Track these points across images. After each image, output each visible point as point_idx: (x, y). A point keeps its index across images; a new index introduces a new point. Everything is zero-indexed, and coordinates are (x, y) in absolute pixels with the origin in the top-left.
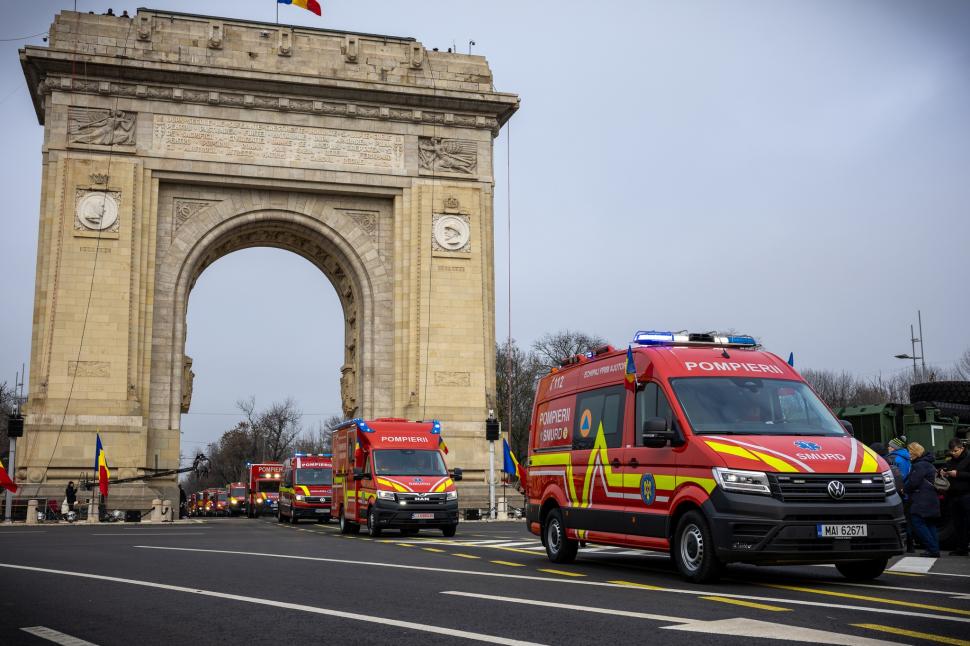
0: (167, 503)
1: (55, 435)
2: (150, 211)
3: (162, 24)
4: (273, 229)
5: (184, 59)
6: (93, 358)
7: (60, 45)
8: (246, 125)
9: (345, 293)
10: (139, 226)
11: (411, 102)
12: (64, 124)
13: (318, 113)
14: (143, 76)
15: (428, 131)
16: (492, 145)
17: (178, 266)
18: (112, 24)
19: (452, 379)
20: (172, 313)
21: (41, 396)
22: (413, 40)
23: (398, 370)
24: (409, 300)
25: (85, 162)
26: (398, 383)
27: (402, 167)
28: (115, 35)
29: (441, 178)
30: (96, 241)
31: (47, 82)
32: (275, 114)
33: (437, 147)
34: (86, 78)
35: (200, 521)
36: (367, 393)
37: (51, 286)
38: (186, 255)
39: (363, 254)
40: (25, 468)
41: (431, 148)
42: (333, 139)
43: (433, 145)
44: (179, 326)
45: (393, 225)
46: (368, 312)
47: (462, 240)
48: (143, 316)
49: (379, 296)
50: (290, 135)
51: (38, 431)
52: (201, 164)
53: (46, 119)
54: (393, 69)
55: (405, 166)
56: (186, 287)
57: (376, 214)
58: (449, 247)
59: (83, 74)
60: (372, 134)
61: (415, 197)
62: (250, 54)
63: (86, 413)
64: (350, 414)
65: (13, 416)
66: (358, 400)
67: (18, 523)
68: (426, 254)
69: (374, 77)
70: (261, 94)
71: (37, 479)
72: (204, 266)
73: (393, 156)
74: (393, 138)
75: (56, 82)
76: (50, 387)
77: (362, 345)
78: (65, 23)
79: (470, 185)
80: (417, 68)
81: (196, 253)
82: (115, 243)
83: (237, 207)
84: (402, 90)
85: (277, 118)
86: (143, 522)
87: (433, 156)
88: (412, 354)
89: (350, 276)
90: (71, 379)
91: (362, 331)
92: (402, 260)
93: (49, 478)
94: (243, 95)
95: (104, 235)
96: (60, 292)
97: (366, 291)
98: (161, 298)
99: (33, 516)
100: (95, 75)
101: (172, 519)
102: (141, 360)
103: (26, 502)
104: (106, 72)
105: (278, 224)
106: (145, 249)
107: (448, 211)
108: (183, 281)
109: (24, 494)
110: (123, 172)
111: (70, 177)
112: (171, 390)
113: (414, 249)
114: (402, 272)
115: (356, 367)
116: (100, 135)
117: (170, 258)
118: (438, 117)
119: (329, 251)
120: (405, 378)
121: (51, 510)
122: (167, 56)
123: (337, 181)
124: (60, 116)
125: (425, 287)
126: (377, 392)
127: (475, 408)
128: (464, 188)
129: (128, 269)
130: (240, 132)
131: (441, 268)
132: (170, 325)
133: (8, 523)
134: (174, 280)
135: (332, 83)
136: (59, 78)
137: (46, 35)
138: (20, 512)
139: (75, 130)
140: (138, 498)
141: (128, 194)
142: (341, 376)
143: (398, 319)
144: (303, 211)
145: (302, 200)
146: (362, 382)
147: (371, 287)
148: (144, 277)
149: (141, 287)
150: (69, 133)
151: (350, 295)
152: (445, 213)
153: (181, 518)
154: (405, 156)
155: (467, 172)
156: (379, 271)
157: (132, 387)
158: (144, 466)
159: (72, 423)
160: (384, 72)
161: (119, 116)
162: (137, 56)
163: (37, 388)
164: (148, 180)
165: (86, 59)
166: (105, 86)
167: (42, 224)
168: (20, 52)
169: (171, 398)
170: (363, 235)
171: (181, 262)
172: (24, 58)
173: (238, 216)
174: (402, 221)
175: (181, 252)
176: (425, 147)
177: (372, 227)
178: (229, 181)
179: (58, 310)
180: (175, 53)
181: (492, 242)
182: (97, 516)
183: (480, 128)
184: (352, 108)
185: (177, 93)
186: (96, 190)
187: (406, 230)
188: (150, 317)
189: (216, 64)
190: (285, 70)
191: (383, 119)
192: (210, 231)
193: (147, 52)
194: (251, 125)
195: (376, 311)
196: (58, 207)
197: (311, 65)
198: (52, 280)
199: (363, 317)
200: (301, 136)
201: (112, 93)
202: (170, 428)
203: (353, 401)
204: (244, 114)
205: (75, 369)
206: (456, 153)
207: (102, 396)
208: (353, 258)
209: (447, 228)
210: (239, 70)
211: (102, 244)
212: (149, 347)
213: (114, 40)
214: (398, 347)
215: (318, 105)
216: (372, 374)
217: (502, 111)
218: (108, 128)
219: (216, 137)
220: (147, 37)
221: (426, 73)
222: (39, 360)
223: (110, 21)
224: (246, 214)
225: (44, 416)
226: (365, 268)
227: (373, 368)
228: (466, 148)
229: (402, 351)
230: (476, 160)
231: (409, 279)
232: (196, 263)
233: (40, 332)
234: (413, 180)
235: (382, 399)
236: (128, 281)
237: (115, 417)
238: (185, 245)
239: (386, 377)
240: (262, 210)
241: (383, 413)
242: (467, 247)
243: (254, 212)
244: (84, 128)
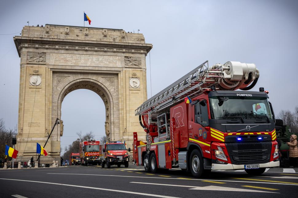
0: (57, 162)
1: (25, 144)
2: (50, 80)
3: (52, 28)
4: (85, 84)
5: (58, 38)
6: (35, 122)
7: (24, 35)
9: (105, 101)
10: (47, 84)
11: (122, 47)
12: (26, 57)
13: (96, 51)
14: (47, 43)
15: (127, 55)
16: (145, 58)
17: (58, 95)
18: (39, 29)
19: (136, 124)
20: (57, 108)
21: (21, 133)
22: (122, 30)
23: (121, 122)
24: (123, 102)
25: (32, 67)
26: (121, 126)
28: (39, 32)
29: (131, 68)
30: (35, 89)
31: (21, 45)
33: (130, 59)
34: (32, 44)
35: (66, 166)
36: (112, 129)
37: (23, 102)
39: (110, 90)
41: (128, 59)
42: (101, 58)
44: (59, 112)
45: (118, 81)
46: (112, 106)
47: (138, 85)
48: (49, 109)
49: (115, 101)
50: (89, 57)
51: (21, 142)
52: (64, 66)
53: (21, 56)
54: (117, 38)
55: (121, 65)
56: (61, 101)
57: (113, 79)
58: (134, 87)
59: (31, 43)
60: (112, 56)
61: (124, 73)
62: (77, 35)
63: (34, 137)
64: (108, 135)
65: (13, 139)
67: (16, 169)
68: (128, 89)
69: (112, 40)
70: (80, 46)
71: (21, 156)
72: (65, 95)
73: (117, 62)
74: (117, 57)
75: (23, 45)
76: (24, 130)
77: (111, 115)
78: (26, 29)
79: (139, 69)
80: (123, 38)
81: (63, 91)
82: (41, 89)
83: (74, 78)
84: (119, 44)
85: (85, 53)
86: (50, 167)
87: (129, 62)
88: (125, 118)
89: (107, 96)
90: (29, 128)
91: (110, 112)
92: (121, 91)
93: (24, 156)
94: (75, 47)
95: (37, 87)
96: (25, 104)
97: (111, 100)
98: (54, 104)
99: (20, 166)
100: (34, 43)
101: (59, 166)
102: (49, 122)
103: (18, 163)
104: (37, 42)
105: (86, 82)
106: (49, 91)
108: (60, 99)
109: (17, 160)
110: (42, 69)
111: (28, 72)
113: (124, 88)
114: (121, 94)
115: (109, 122)
116: (36, 59)
117: (56, 93)
118: (130, 51)
119: (100, 89)
120: (123, 124)
121: (25, 165)
122: (54, 37)
123: (102, 70)
124: (25, 54)
125: (128, 99)
126: (115, 128)
129: (44, 96)
130: (75, 57)
131: (132, 93)
132: (57, 112)
133: (13, 169)
134: (57, 99)
135: (100, 42)
136: (24, 44)
137: (21, 33)
138: (16, 165)
139: (29, 58)
140: (49, 161)
141: (44, 75)
142: (105, 124)
143: (120, 108)
144: (93, 78)
145: (92, 75)
146: (111, 126)
148: (49, 99)
149: (48, 101)
150: (27, 59)
151: (107, 102)
152: (133, 78)
153: (61, 166)
154: (121, 62)
155: (138, 66)
156: (115, 94)
157: (46, 129)
158: (50, 151)
159: (30, 140)
160: (114, 39)
161: (41, 54)
162: (46, 37)
163: (20, 131)
164: (49, 71)
165: (32, 39)
166: (37, 46)
167: (20, 85)
168: (14, 38)
169: (57, 132)
170: (110, 84)
171: (59, 94)
172: (15, 39)
173: (75, 80)
174: (121, 80)
175: (59, 91)
176: (126, 59)
177: (112, 82)
178: (72, 71)
179: (25, 108)
180: (56, 36)
181: (146, 85)
182: (37, 166)
183: (142, 53)
184: (106, 49)
185: (57, 47)
186: (35, 75)
187: (122, 83)
188: (51, 110)
189: (68, 39)
190: (87, 39)
191: (115, 52)
192: (67, 85)
193: (49, 36)
194: (77, 55)
195: (114, 105)
196: (25, 80)
197: (94, 38)
198: (23, 100)
199: (110, 108)
200: (91, 58)
201: (39, 48)
202: (57, 141)
203: (109, 131)
204: (76, 52)
205: (30, 125)
206: (135, 61)
207: (38, 132)
208: (107, 91)
209: (133, 82)
210: (74, 40)
211: (37, 90)
212: (51, 118)
213: (39, 33)
214: (121, 116)
215: (96, 49)
216: (114, 123)
217: (148, 49)
218: (38, 57)
219: (68, 59)
220: (48, 32)
221: (126, 39)
223: (38, 28)
224: (77, 80)
225: (22, 138)
226: (110, 94)
227: (114, 122)
228: (138, 59)
229: (122, 117)
230: (141, 63)
231: (123, 96)
232: (63, 94)
233: (20, 115)
234: (124, 69)
235: (117, 131)
236: (45, 100)
237: (42, 138)
238: (60, 89)
239: (117, 124)
240: (81, 79)
241: (117, 134)
242: (139, 87)
243: (79, 79)
244: (31, 57)
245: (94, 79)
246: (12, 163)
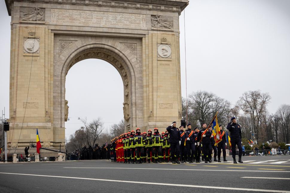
1: (20, 130)
2: (51, 45)
4: (96, 51)
6: (32, 101)
8: (86, 12)
9: (124, 75)
10: (47, 51)
11: (148, 2)
12: (18, 13)
13: (113, 7)
15: (155, 13)
16: (179, 18)
17: (62, 66)
19: (166, 106)
20: (60, 84)
21: (14, 116)
23: (145, 103)
24: (149, 77)
25: (26, 27)
26: (145, 108)
27: (145, 27)
29: (160, 30)
30: (31, 58)
32: (97, 7)
33: (158, 19)
36: (134, 112)
37: (16, 75)
38: (65, 62)
39: (131, 59)
40: (10, 143)
41: (156, 19)
42: (119, 17)
43: (156, 18)
45: (142, 48)
46: (133, 82)
47: (168, 54)
48: (49, 85)
49: (137, 76)
50: (103, 15)
51: (14, 129)
52: (69, 27)
53: (12, 12)
55: (146, 26)
56: (65, 74)
57: (135, 45)
58: (163, 56)
60: (133, 14)
61: (150, 38)
63: (31, 122)
64: (127, 120)
66: (130, 115)
67: (10, 163)
68: (155, 59)
71: (14, 147)
72: (71, 66)
73: (141, 22)
74: (141, 16)
76: (17, 112)
77: (131, 94)
79: (171, 33)
81: (68, 61)
82: (38, 58)
83: (83, 43)
85: (97, 9)
87: (157, 22)
88: (151, 97)
89: (126, 68)
90: (24, 109)
91: (131, 89)
92: (146, 62)
93: (19, 146)
95: (34, 55)
96: (19, 77)
97: (132, 74)
98: (56, 78)
102: (50, 101)
105: (99, 49)
106: (49, 60)
107: (163, 43)
108: (64, 72)
109: (10, 152)
110: (41, 31)
111: (21, 33)
112: (61, 113)
113: (150, 57)
114: (146, 66)
115: (129, 102)
116: (32, 17)
117: (59, 63)
118: (158, 8)
119: (118, 59)
120: (148, 106)
123: (121, 32)
124: (17, 11)
125: (155, 72)
126: (137, 112)
127: (174, 117)
128: (168, 34)
129: (43, 67)
130: (84, 14)
131: (161, 64)
132: (60, 88)
133: (6, 162)
134: (60, 71)
138: (10, 159)
141: (42, 39)
142: (123, 106)
143: (145, 84)
144: (108, 44)
145: (107, 40)
146: (132, 108)
147: (134, 72)
148: (49, 71)
149: (48, 74)
150: (20, 17)
151: (126, 76)
152: (162, 44)
154: (146, 23)
155: (170, 28)
156: (137, 66)
157: (47, 112)
158: (52, 141)
159: (26, 126)
161: (38, 10)
163: (12, 113)
164: (50, 33)
167: (11, 52)
169: (61, 115)
170: (131, 52)
171: (63, 64)
173: (83, 46)
174: (145, 47)
176: (153, 19)
177: (134, 49)
178: (80, 33)
179: (18, 83)
182: (38, 159)
183: (174, 12)
184: (126, 5)
186: (31, 38)
187: (147, 50)
188: (52, 85)
191: (138, 8)
192: (73, 52)
194: (88, 12)
195: (136, 81)
196: (17, 45)
198: (16, 72)
199: (131, 83)
200: (107, 16)
201: (36, 1)
202: (61, 127)
203: (128, 115)
204: (85, 8)
205: (26, 105)
206: (165, 21)
207: (36, 115)
208: (127, 61)
209: (163, 49)
211: (34, 58)
212: (52, 97)
214: (145, 95)
215: (113, 4)
216: (136, 105)
217: (182, 5)
218: (34, 14)
219: (75, 17)
222: (12, 103)
224: (86, 45)
225: (15, 124)
226: (131, 65)
227: (136, 103)
228: (169, 19)
229: (147, 96)
230: (173, 24)
231: (149, 69)
232: (68, 64)
233: (12, 92)
234: (149, 31)
235: (139, 114)
236: (44, 72)
237: (41, 123)
238: (64, 58)
239: (140, 106)
240: (92, 44)
241: (140, 119)
242: (170, 56)
243: (90, 44)
244: (26, 15)
245: (110, 45)
246: (4, 155)
